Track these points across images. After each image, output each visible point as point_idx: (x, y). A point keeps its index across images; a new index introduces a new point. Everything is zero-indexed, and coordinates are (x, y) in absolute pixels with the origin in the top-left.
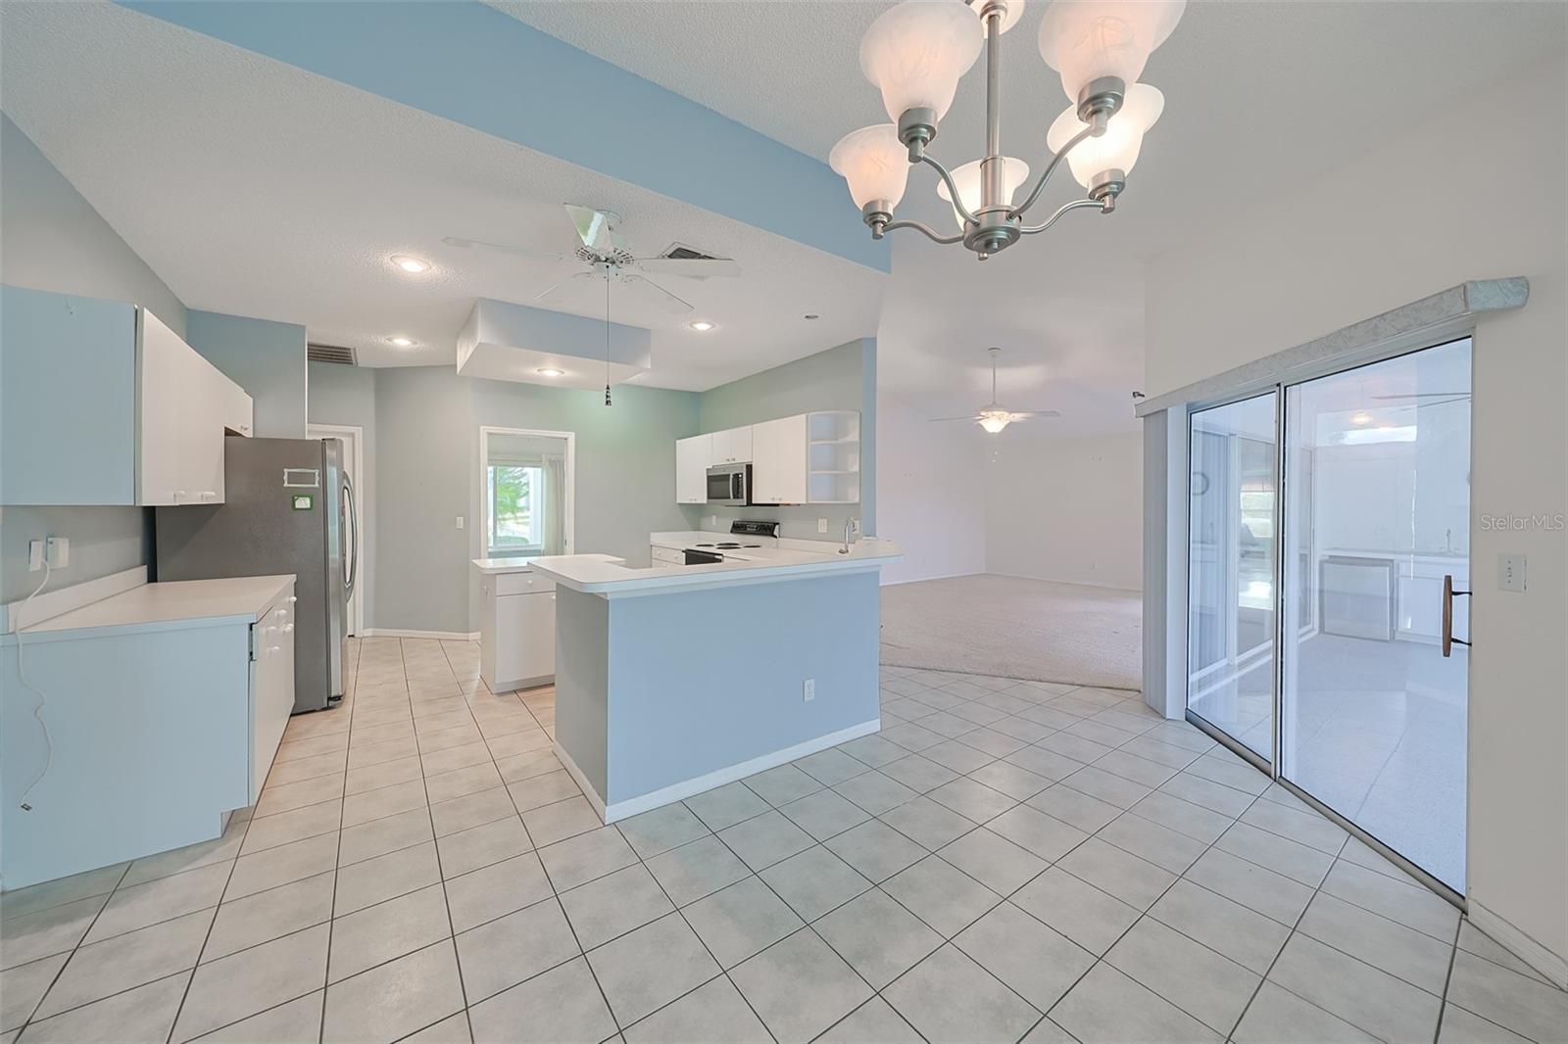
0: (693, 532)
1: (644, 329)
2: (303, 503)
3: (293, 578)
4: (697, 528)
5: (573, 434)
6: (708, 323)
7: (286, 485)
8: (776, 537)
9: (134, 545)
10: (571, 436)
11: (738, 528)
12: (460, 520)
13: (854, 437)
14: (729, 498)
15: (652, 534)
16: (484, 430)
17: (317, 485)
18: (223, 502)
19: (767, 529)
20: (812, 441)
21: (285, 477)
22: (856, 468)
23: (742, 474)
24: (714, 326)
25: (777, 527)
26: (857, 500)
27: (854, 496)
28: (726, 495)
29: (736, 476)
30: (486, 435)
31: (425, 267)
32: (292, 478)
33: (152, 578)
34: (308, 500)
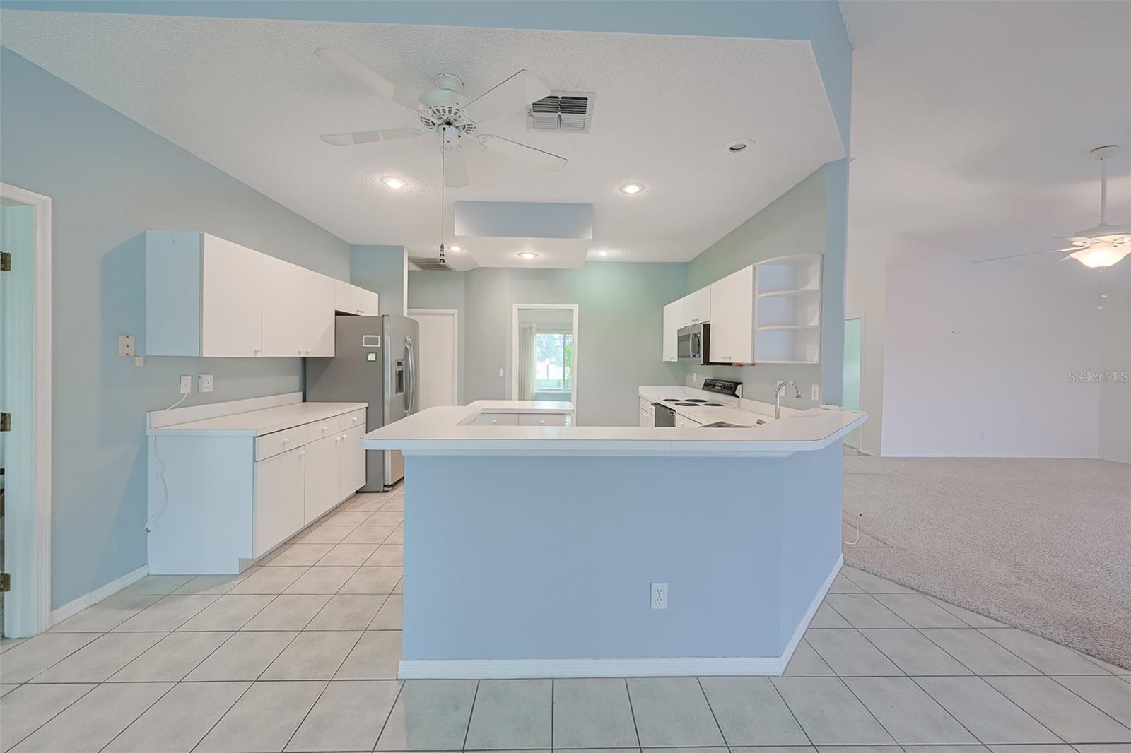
0: (678, 387)
1: (590, 204)
2: (372, 357)
3: (366, 405)
4: (683, 384)
5: (577, 306)
6: (637, 185)
7: (364, 345)
8: (738, 397)
9: (296, 380)
10: (576, 308)
11: (709, 385)
12: (501, 370)
13: (814, 284)
14: (689, 357)
15: (641, 388)
16: (516, 307)
17: (379, 346)
18: (334, 356)
19: (730, 388)
20: (759, 293)
21: (363, 340)
22: (815, 322)
23: (699, 333)
24: (644, 188)
25: (739, 386)
26: (816, 359)
27: (812, 355)
28: (688, 355)
29: (695, 335)
30: (517, 311)
31: (404, 184)
32: (368, 341)
33: (304, 400)
34: (374, 355)
